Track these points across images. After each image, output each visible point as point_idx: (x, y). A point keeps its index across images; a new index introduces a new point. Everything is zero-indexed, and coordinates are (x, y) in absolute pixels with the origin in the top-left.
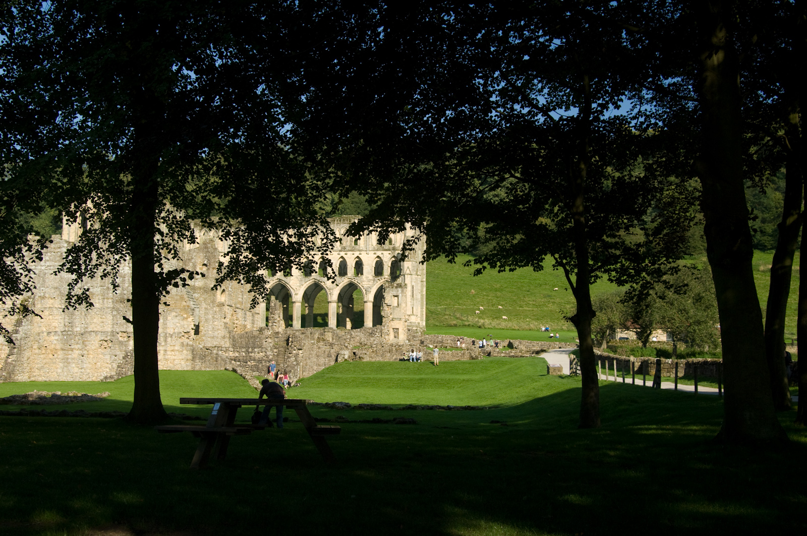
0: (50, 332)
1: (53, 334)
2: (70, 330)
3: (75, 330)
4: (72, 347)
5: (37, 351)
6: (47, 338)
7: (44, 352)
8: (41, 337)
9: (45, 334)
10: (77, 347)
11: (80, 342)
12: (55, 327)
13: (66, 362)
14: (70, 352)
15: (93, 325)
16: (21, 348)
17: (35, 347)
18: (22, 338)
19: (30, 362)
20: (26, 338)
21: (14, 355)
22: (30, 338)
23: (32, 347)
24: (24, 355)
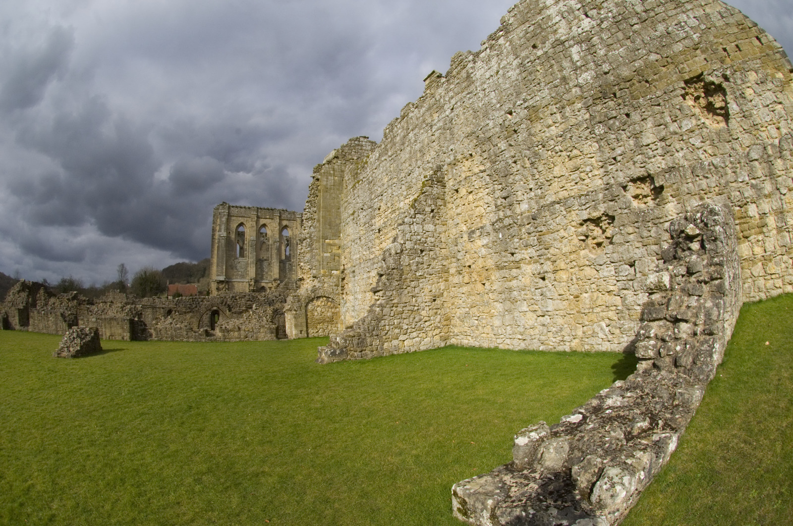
0: (473, 232)
1: (478, 233)
2: (509, 213)
3: (518, 211)
4: (518, 257)
5: (456, 279)
6: (469, 246)
7: (466, 279)
8: (460, 247)
9: (466, 237)
10: (526, 254)
11: (533, 240)
12: (481, 217)
13: (508, 297)
14: (514, 272)
15: (556, 185)
16: (401, 275)
17: (452, 271)
18: (402, 251)
19: (445, 305)
20: (422, 251)
21: (378, 291)
22: (438, 252)
23: (447, 272)
24: (417, 290)
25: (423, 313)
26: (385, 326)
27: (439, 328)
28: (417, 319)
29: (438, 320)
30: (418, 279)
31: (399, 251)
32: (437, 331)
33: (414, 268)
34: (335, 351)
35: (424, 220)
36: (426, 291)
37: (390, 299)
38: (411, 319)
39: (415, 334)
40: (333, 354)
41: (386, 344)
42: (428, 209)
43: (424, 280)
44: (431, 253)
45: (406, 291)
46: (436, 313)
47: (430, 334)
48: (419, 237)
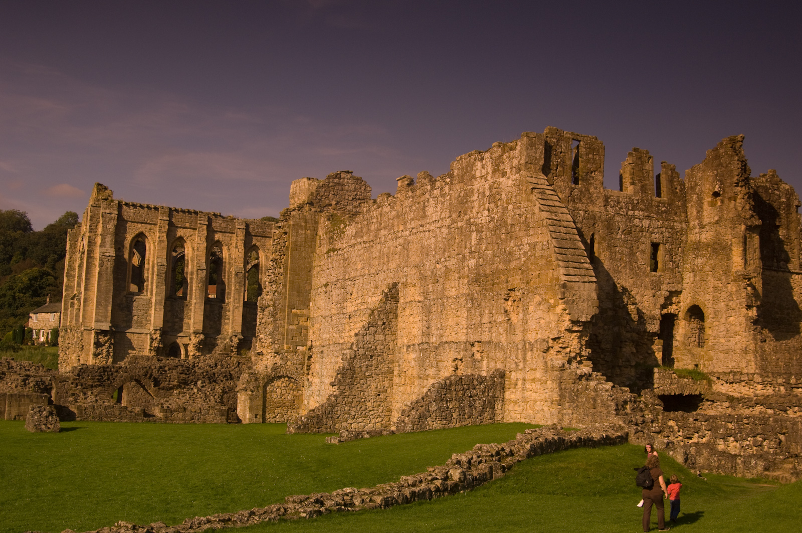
0: (409, 346)
1: (412, 348)
2: (427, 340)
3: (431, 340)
5: (397, 380)
6: (407, 356)
7: (403, 381)
8: (401, 355)
9: (405, 348)
12: (415, 336)
15: (448, 331)
16: (353, 374)
17: (396, 373)
18: (355, 356)
19: (388, 400)
20: (371, 357)
21: (335, 385)
22: (385, 357)
23: (392, 372)
24: (365, 386)
25: (369, 404)
26: (338, 411)
27: (381, 417)
28: (363, 408)
29: (380, 410)
30: (366, 378)
31: (353, 357)
32: (379, 419)
33: (364, 369)
34: (300, 426)
35: (376, 332)
36: (373, 387)
37: (342, 393)
38: (358, 408)
39: (360, 420)
40: (299, 428)
41: (337, 425)
42: (380, 323)
43: (371, 379)
44: (380, 358)
45: (356, 387)
46: (379, 405)
47: (373, 421)
48: (370, 346)
